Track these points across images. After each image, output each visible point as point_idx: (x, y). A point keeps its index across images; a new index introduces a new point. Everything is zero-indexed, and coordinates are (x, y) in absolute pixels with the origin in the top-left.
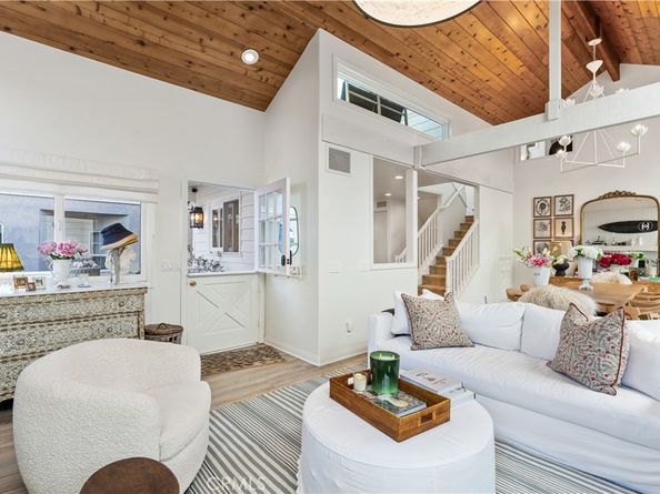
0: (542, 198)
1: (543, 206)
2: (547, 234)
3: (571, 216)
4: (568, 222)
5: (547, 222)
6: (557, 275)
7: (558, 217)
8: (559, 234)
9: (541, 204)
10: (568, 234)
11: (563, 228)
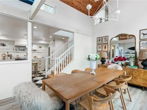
0: (99, 38)
1: (99, 40)
2: (100, 50)
3: (107, 44)
4: (107, 45)
5: (100, 46)
6: (102, 64)
7: (104, 44)
8: (104, 50)
9: (100, 40)
10: (106, 50)
11: (105, 48)
